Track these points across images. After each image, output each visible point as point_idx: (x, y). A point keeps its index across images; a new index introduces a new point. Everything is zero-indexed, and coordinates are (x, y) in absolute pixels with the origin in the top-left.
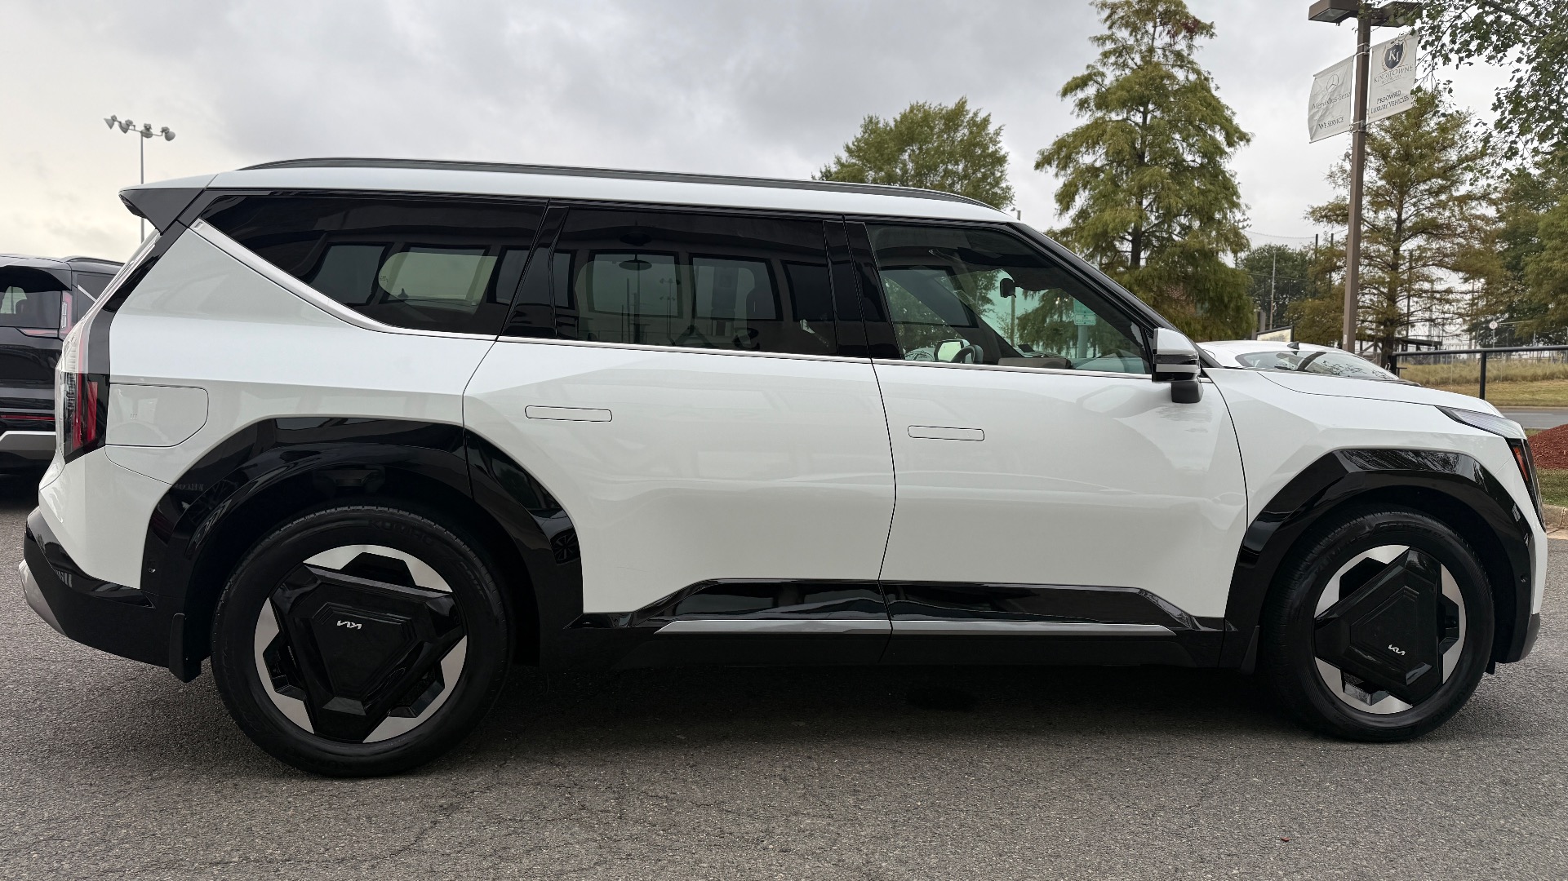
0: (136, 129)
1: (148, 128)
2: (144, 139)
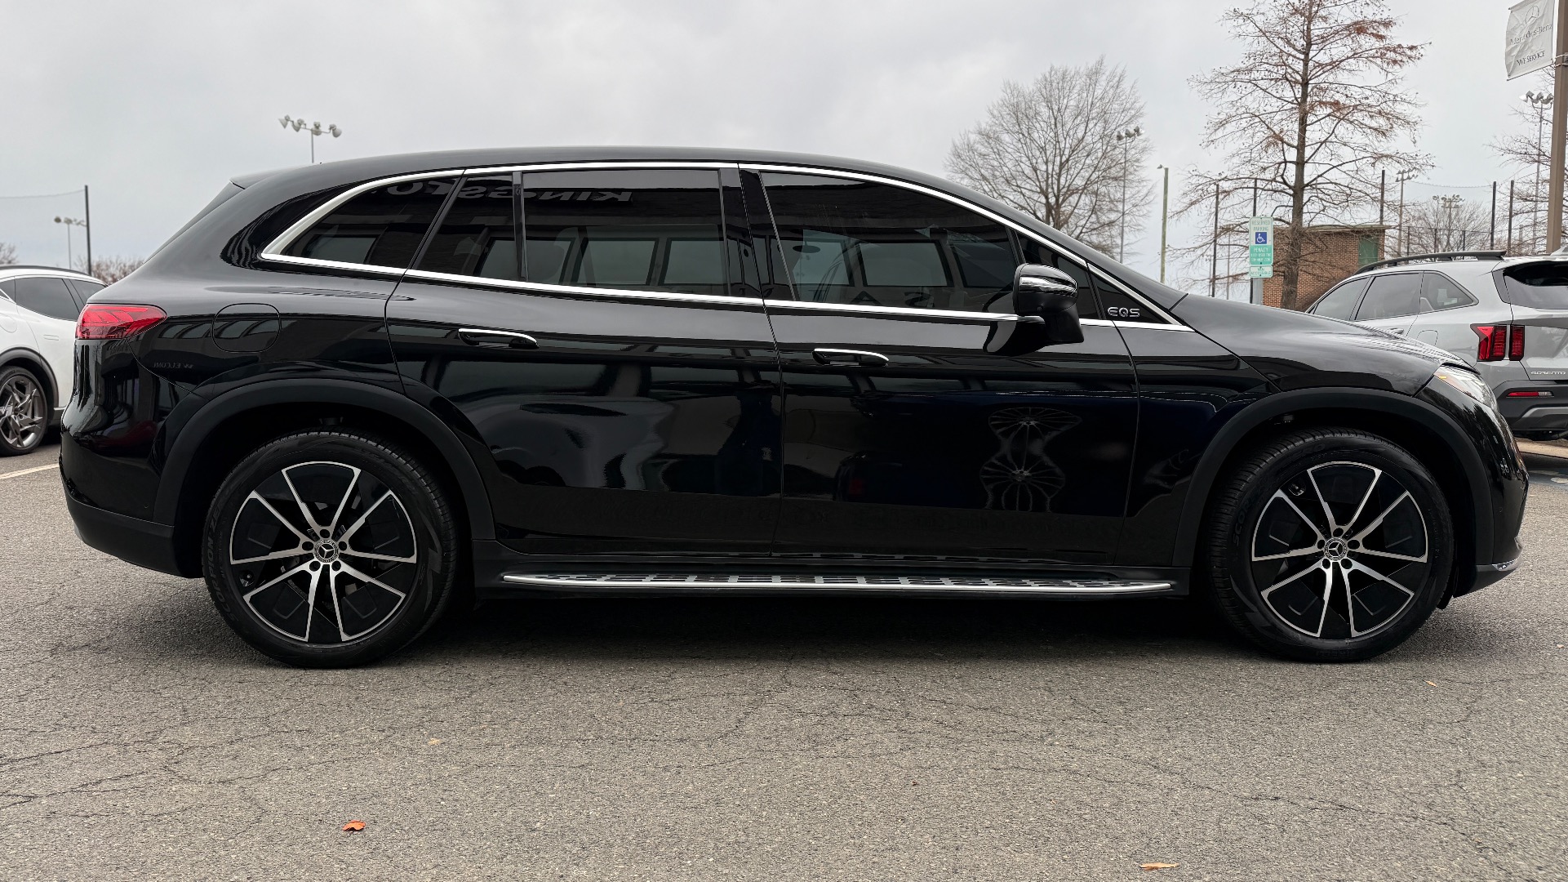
0: (307, 127)
1: (317, 126)
2: (314, 136)
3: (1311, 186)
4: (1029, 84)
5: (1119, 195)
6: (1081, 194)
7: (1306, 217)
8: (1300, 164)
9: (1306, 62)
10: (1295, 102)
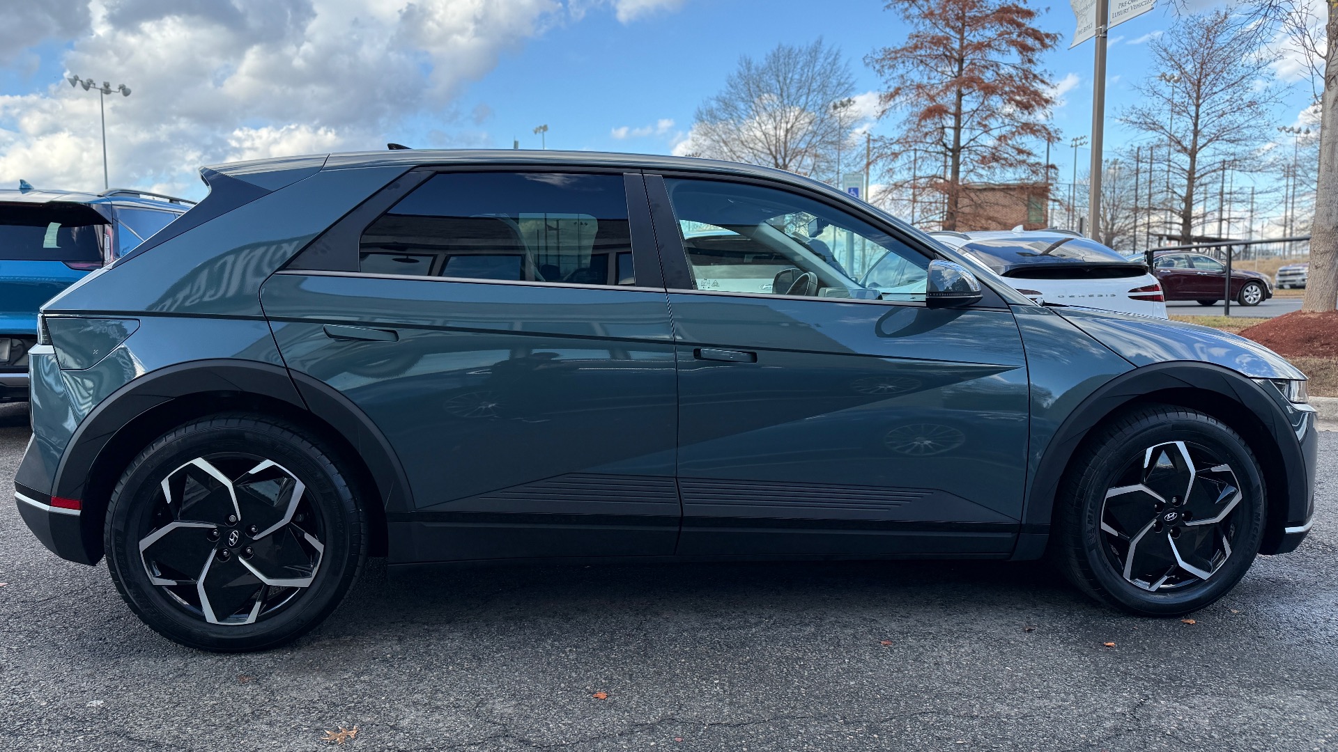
0: (96, 86)
1: (107, 86)
2: (104, 95)
3: (967, 148)
4: (760, 59)
5: (834, 156)
6: (803, 156)
7: (961, 175)
8: (957, 129)
9: (962, 39)
10: (953, 75)
